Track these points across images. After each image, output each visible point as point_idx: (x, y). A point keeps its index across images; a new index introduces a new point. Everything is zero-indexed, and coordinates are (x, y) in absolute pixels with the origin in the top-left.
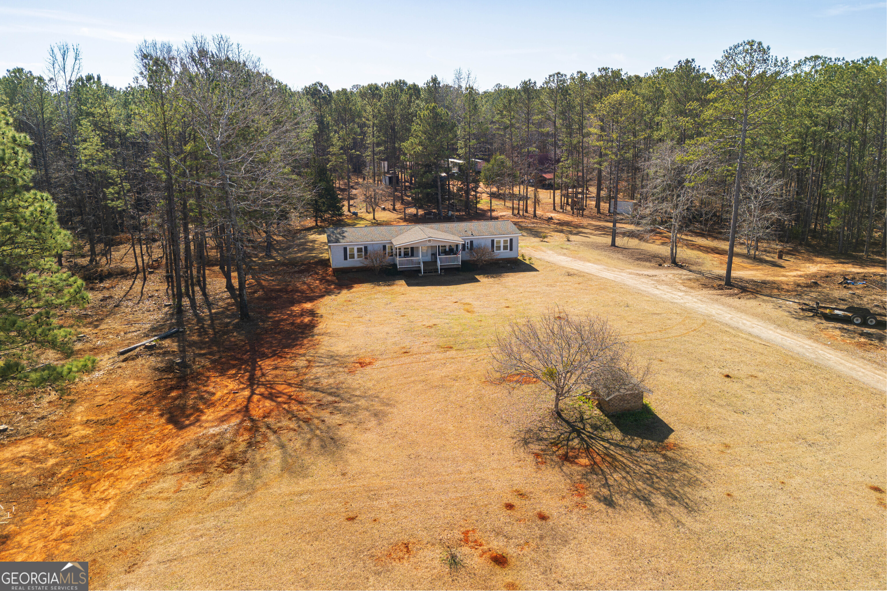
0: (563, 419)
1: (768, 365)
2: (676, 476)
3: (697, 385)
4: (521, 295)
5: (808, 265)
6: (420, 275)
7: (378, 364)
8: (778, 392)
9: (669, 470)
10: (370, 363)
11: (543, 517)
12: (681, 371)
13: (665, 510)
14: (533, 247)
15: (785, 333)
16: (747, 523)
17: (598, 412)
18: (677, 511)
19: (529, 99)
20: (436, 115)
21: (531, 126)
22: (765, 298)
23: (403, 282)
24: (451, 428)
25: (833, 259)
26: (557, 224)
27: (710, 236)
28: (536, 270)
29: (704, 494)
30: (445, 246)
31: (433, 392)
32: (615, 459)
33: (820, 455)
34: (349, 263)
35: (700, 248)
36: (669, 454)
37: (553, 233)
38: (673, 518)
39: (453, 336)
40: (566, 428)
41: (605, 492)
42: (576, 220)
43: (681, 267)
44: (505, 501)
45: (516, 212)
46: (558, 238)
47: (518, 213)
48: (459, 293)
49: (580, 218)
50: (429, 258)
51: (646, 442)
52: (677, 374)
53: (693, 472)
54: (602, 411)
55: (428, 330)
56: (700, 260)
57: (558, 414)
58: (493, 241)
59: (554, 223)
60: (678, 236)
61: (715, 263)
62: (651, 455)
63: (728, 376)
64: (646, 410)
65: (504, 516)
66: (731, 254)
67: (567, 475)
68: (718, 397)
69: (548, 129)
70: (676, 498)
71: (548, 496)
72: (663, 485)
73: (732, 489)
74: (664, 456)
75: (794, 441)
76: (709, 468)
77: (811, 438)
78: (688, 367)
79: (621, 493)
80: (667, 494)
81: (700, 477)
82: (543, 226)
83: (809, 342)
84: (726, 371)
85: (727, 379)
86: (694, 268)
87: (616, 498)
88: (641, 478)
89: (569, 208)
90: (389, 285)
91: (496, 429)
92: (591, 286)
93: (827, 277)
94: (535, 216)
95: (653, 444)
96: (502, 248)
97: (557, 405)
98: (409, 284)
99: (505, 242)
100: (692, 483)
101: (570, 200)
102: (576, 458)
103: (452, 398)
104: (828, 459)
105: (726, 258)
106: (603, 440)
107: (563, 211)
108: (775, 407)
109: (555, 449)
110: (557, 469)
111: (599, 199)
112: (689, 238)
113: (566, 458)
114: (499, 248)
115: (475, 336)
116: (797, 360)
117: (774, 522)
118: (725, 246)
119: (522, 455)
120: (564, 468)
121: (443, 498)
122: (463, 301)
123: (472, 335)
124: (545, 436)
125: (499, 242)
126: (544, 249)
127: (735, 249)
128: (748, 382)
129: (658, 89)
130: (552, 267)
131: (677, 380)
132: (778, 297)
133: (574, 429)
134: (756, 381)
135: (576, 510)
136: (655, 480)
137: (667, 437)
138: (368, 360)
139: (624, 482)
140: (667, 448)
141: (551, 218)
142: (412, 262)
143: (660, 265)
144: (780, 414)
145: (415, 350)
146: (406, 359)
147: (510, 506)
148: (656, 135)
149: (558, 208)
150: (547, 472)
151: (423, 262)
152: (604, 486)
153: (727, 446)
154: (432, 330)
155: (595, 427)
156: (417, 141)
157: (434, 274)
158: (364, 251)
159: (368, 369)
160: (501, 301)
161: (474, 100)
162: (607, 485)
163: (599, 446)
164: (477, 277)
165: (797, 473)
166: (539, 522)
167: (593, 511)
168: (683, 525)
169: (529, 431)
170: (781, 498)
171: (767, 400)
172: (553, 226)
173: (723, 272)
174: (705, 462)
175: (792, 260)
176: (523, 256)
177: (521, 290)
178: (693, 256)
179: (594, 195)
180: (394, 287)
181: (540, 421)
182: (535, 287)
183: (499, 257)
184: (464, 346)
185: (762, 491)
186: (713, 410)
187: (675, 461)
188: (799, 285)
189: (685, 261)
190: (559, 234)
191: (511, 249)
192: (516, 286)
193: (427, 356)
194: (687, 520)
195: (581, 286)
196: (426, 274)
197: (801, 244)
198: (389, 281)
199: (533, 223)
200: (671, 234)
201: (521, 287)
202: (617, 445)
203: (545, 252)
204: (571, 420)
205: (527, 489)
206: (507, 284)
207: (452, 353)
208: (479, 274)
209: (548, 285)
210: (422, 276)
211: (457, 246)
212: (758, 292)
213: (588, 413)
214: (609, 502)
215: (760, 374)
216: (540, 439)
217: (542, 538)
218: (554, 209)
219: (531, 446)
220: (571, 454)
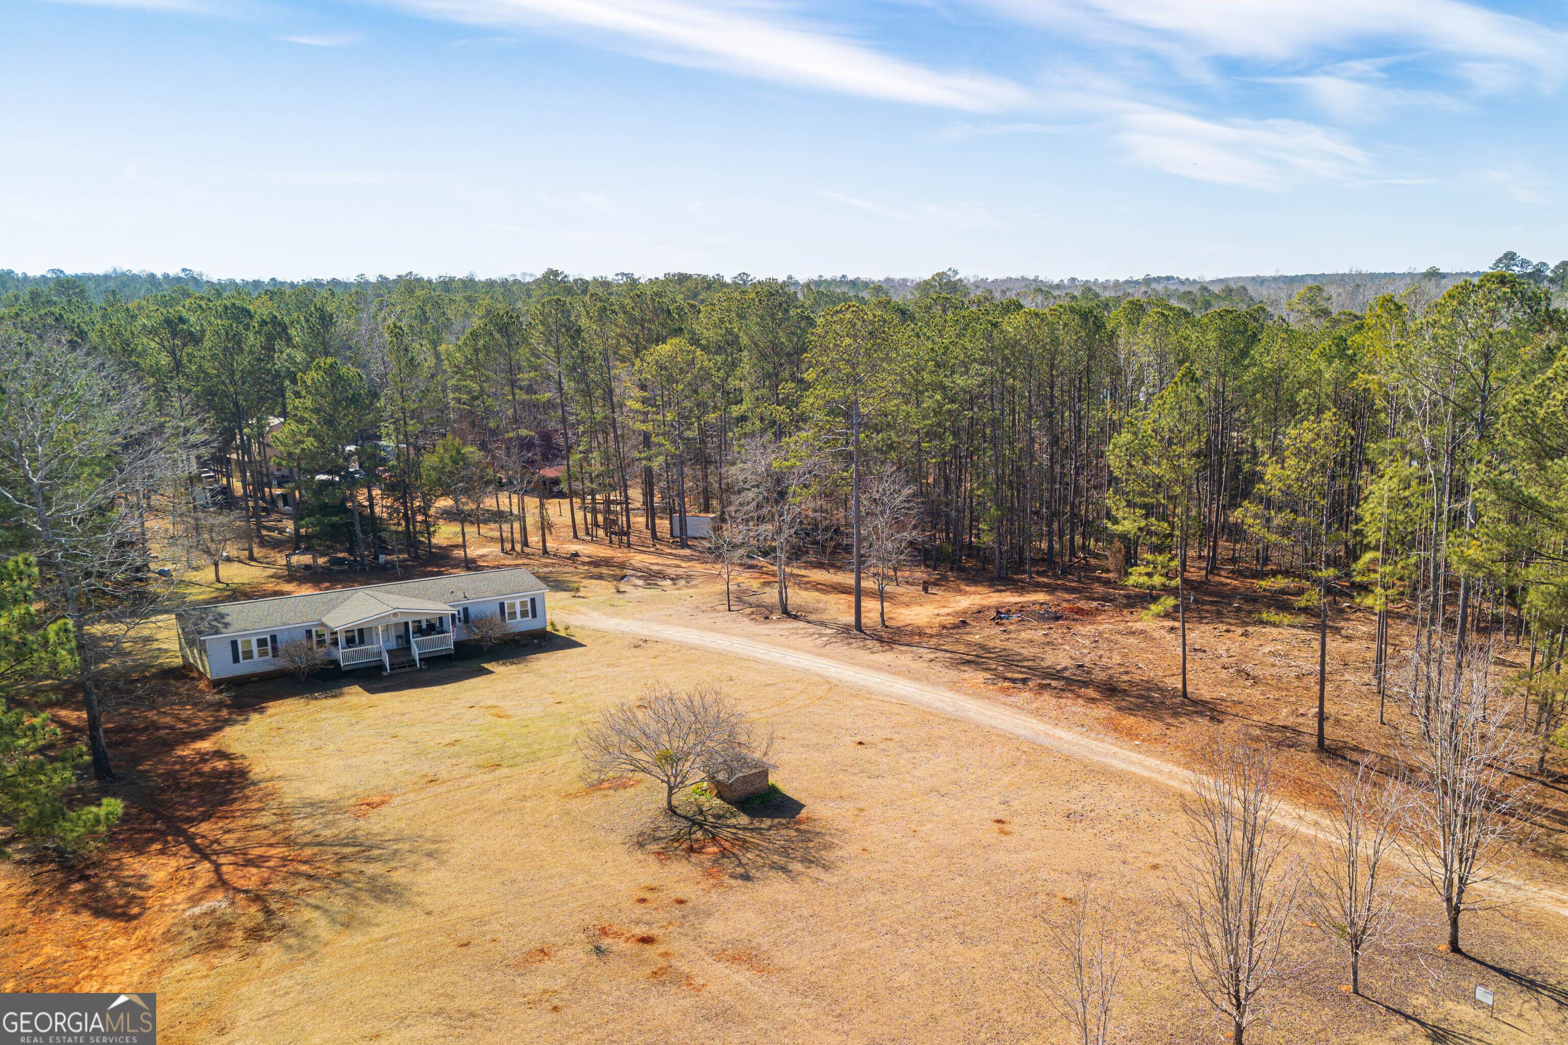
0: (680, 816)
1: (905, 726)
2: (811, 845)
3: (827, 758)
4: (572, 684)
5: (958, 598)
6: (385, 674)
7: (396, 801)
8: (914, 751)
9: (803, 841)
10: (383, 802)
11: (681, 902)
12: (808, 746)
13: (803, 873)
14: (563, 608)
15: (926, 688)
16: (881, 868)
17: (718, 801)
18: (815, 871)
19: (509, 345)
20: (336, 379)
21: (517, 391)
22: (904, 648)
23: (356, 689)
24: (543, 848)
25: (990, 586)
26: (589, 563)
27: (833, 566)
28: (581, 645)
29: (840, 853)
30: (420, 621)
31: (499, 818)
32: (745, 841)
33: (952, 803)
34: (244, 668)
35: (817, 586)
36: (802, 827)
37: (586, 582)
38: (810, 877)
39: (494, 751)
40: (685, 823)
41: (740, 870)
42: (618, 554)
43: (796, 618)
44: (636, 897)
45: (508, 546)
46: (599, 590)
47: (513, 549)
48: (468, 694)
49: (626, 550)
50: (393, 644)
51: (776, 821)
52: (803, 750)
53: (827, 838)
54: (724, 800)
55: (451, 750)
56: (821, 605)
57: (672, 810)
58: (502, 605)
59: (583, 563)
60: (788, 570)
61: (841, 607)
62: (784, 832)
63: (861, 743)
64: (774, 790)
65: (639, 910)
66: (858, 593)
67: (696, 864)
68: (851, 766)
69: (548, 395)
70: (813, 862)
71: (682, 885)
72: (798, 854)
73: (868, 845)
74: (798, 830)
75: (927, 794)
76: (844, 831)
77: (943, 790)
78: (815, 741)
79: (758, 868)
80: (803, 860)
81: (836, 841)
82: (566, 569)
83: (951, 694)
84: (859, 738)
85: (860, 747)
86: (812, 617)
87: (753, 872)
88: (776, 852)
89: (601, 533)
90: (334, 697)
91: (601, 839)
92: (674, 658)
93: (979, 612)
94: (545, 552)
95: (784, 821)
96: (518, 614)
97: (669, 802)
98: (372, 691)
99: (523, 604)
100: (828, 847)
101: (600, 518)
102: (703, 848)
103: (529, 819)
104: (959, 804)
105: (852, 599)
106: (728, 826)
107: (594, 540)
108: (911, 766)
109: (676, 845)
110: (684, 861)
111: (651, 512)
112: (803, 572)
113: (691, 850)
114: (513, 615)
115: (529, 746)
116: (935, 715)
117: (906, 863)
118: (849, 579)
119: (641, 857)
120: (693, 860)
121: (564, 908)
122: (482, 704)
123: (523, 746)
124: (662, 835)
125: (512, 606)
126: (582, 609)
127: (864, 584)
128: (882, 746)
129: (729, 332)
130: (607, 638)
131: (804, 756)
132: (918, 645)
133: (694, 823)
134: (891, 744)
135: (714, 890)
136: (790, 851)
137: (798, 813)
138: (377, 799)
139: (758, 859)
140: (799, 822)
141: (576, 555)
142: (366, 653)
143: (767, 618)
144: (916, 773)
145: (444, 775)
146: (434, 789)
147: (643, 901)
148: (736, 411)
149: (581, 534)
150: (673, 866)
151: (388, 651)
152: (738, 866)
153: (861, 810)
154: (457, 748)
155: (718, 817)
156: (304, 428)
157: (408, 669)
158: (269, 643)
159: (385, 809)
160: (545, 696)
161: (406, 350)
162: (740, 864)
163: (725, 833)
164: (486, 666)
165: (929, 821)
166: (678, 906)
167: (731, 888)
168: (822, 881)
169: (642, 834)
170: (914, 843)
171: (902, 761)
172: (582, 569)
173: (850, 619)
174: (840, 827)
175: (940, 593)
176: (552, 624)
177: (569, 676)
178: (810, 600)
179: (639, 505)
180: (347, 698)
181: (652, 822)
182: (590, 669)
183: (517, 630)
184: (517, 760)
185: (895, 841)
186: (846, 779)
187: (809, 832)
188: (944, 627)
189: (800, 608)
190: (598, 582)
191: (534, 615)
192: (559, 671)
193: (469, 780)
194: (825, 876)
195: (658, 661)
196: (394, 672)
197: (952, 569)
198: (331, 689)
199: (546, 566)
200: (776, 568)
201: (566, 672)
202: (745, 829)
203: (586, 614)
204: (689, 815)
205: (656, 884)
206: (542, 671)
207: (504, 771)
208: (489, 661)
209: (608, 666)
210: (389, 676)
211: (441, 619)
212: (895, 642)
213: (707, 804)
214: (746, 877)
215: (895, 737)
216: (656, 839)
217: (684, 917)
218: (576, 536)
219: (648, 847)
220: (696, 846)
